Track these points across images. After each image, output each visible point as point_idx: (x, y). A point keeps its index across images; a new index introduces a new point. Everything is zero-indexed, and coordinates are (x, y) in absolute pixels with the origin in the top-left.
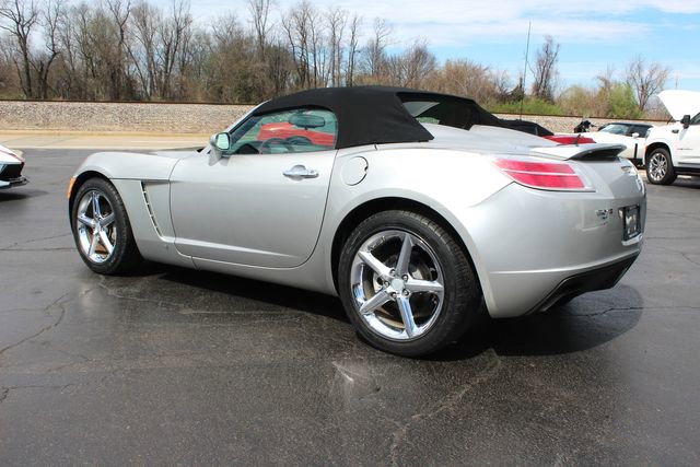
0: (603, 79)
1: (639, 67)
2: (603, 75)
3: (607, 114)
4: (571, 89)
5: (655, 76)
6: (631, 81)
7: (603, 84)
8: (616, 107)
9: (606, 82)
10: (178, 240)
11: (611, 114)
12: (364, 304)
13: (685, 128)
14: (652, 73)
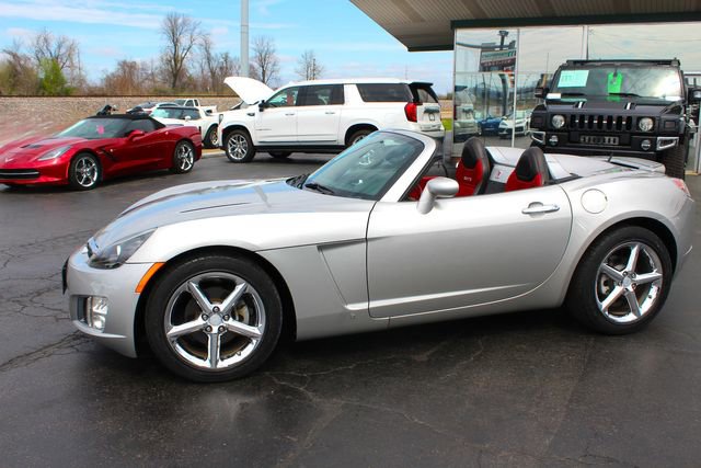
0: (9, 53)
1: (46, 40)
5: (63, 50)
6: (39, 56)
7: (12, 59)
9: (14, 56)
10: (374, 304)
11: (42, 91)
12: (605, 304)
13: (261, 110)
14: (59, 47)
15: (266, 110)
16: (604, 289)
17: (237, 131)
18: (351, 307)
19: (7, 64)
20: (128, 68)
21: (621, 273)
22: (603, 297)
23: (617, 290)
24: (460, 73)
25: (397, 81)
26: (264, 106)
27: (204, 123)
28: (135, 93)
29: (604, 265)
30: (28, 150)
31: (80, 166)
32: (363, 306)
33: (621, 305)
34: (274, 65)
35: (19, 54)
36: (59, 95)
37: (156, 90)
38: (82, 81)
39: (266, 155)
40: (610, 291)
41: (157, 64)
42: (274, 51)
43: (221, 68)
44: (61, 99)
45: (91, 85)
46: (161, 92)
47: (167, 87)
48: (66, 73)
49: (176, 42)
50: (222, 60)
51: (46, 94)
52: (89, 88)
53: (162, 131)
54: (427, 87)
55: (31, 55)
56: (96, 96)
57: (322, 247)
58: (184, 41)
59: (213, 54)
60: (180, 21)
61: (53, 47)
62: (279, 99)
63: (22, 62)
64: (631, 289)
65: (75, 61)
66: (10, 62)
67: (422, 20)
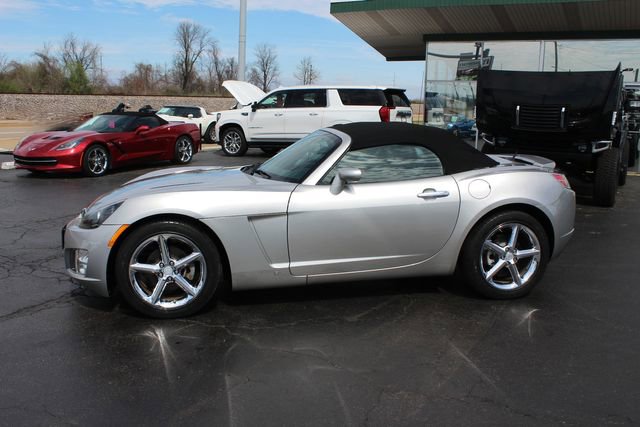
0: (41, 55)
1: (72, 44)
2: (40, 52)
3: (64, 89)
4: (10, 65)
5: (87, 53)
6: (66, 58)
7: (42, 61)
8: (70, 83)
9: (45, 58)
10: (294, 264)
11: (67, 90)
12: (489, 274)
13: (254, 110)
14: (84, 50)
15: (258, 111)
16: (490, 261)
17: (232, 129)
18: (275, 266)
19: (37, 64)
20: (145, 70)
21: (504, 249)
22: (488, 268)
23: (501, 262)
24: (431, 82)
25: (374, 87)
26: (256, 107)
27: (204, 121)
28: (150, 93)
29: (488, 242)
30: (49, 141)
31: (92, 155)
32: (285, 265)
33: (504, 275)
34: (275, 70)
35: (49, 56)
36: (82, 94)
37: (168, 91)
38: (103, 81)
39: (258, 150)
40: (494, 263)
41: (170, 66)
42: (275, 57)
43: (227, 72)
44: (83, 97)
45: (111, 84)
46: (172, 92)
47: (179, 88)
48: (89, 73)
49: (187, 48)
50: (228, 64)
51: (71, 91)
52: (109, 87)
53: (165, 127)
54: (400, 93)
55: (60, 58)
56: (114, 94)
57: (251, 218)
58: (195, 47)
59: (220, 59)
60: (191, 29)
61: (79, 50)
62: (271, 101)
63: (51, 64)
64: (512, 262)
65: (98, 63)
66: (40, 64)
67: (398, 34)
